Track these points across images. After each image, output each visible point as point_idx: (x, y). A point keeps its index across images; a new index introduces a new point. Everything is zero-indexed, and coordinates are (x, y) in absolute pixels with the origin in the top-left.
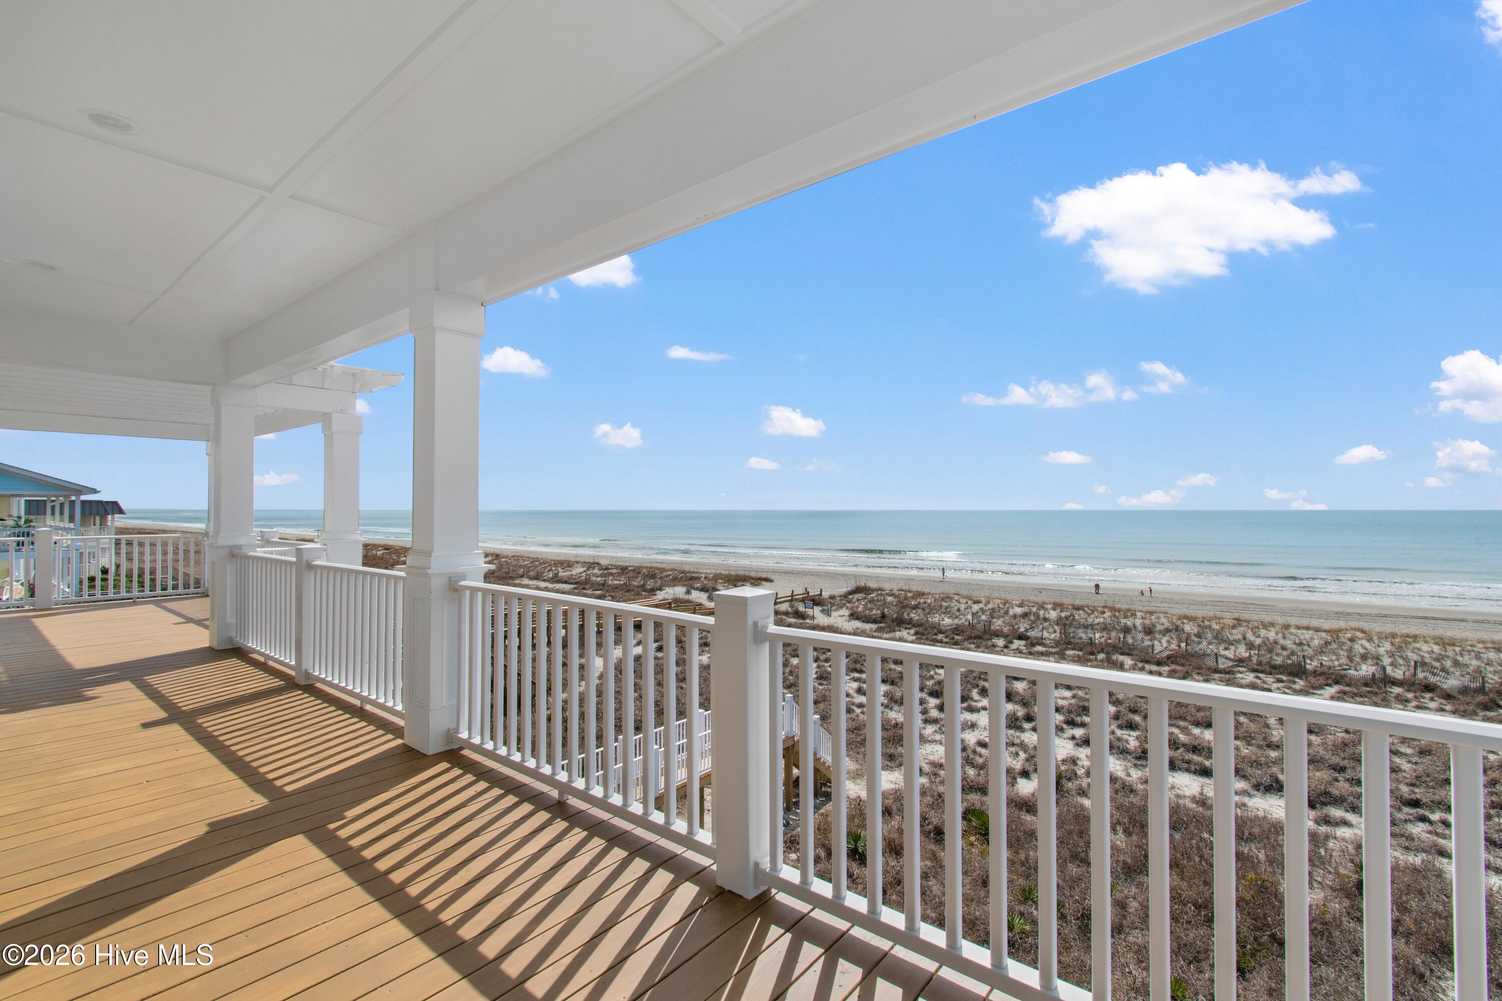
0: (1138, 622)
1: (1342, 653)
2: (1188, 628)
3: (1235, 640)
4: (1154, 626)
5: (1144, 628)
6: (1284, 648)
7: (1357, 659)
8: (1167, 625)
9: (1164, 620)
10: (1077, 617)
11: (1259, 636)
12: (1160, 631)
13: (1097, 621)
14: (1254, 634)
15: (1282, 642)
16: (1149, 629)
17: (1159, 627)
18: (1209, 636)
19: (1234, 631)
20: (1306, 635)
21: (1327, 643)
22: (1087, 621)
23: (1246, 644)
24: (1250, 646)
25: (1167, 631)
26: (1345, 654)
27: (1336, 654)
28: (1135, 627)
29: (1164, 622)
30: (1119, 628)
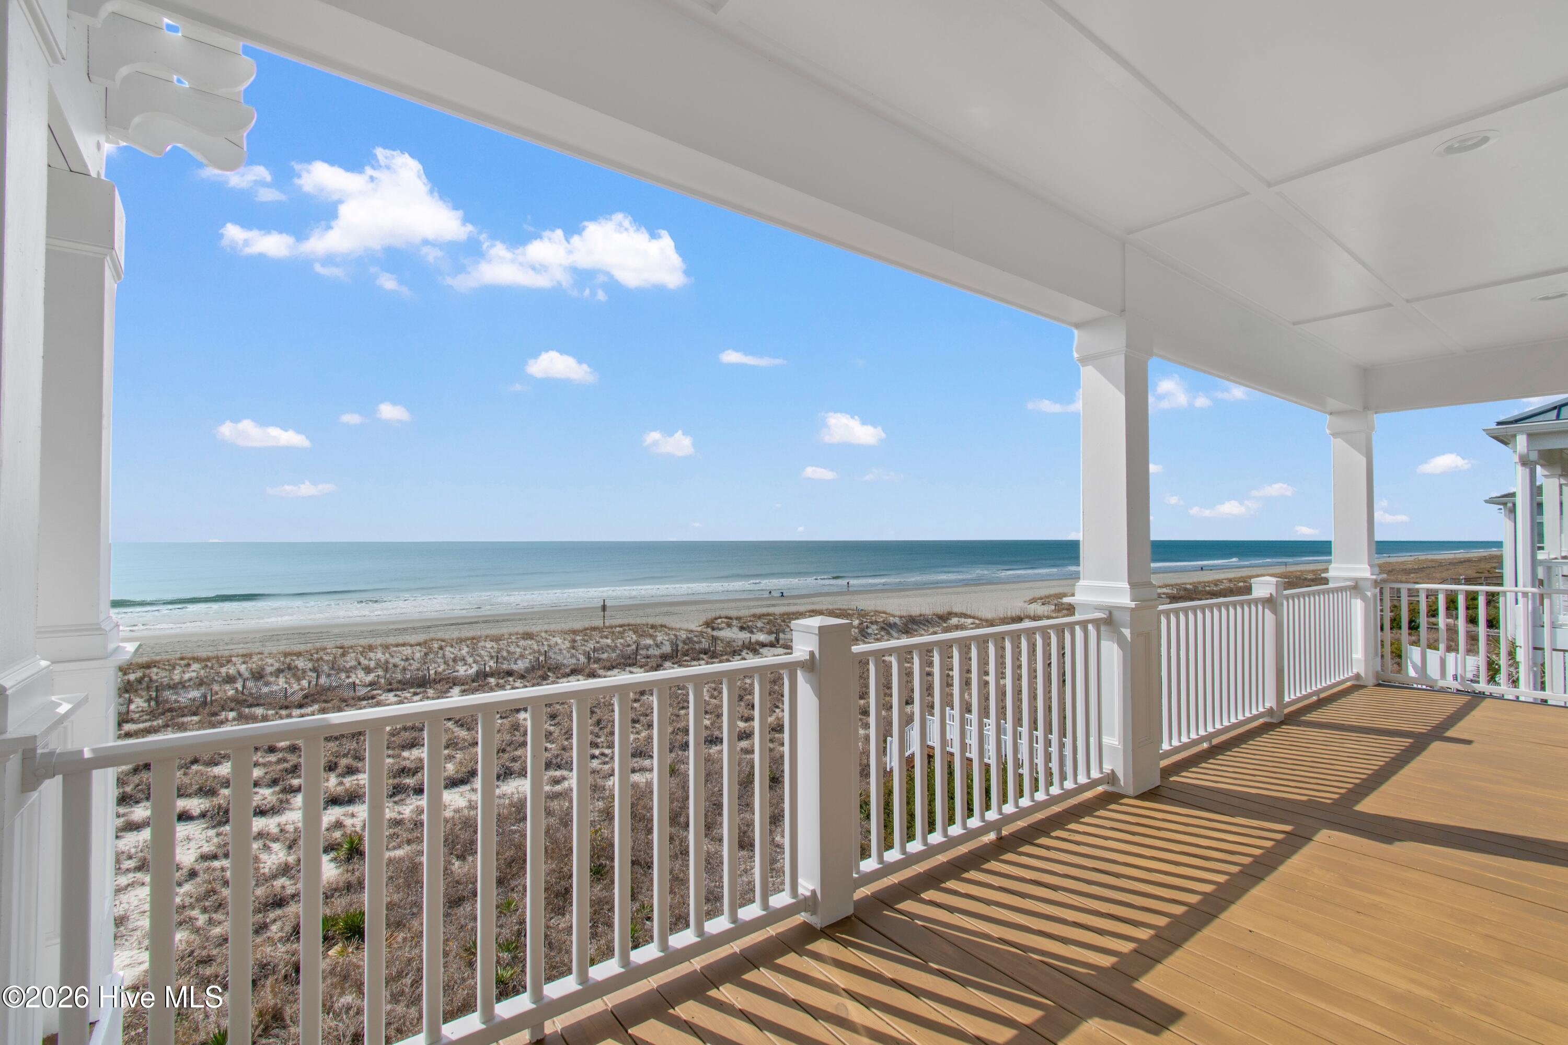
0: (243, 668)
1: (439, 660)
2: (301, 663)
3: (351, 667)
4: (263, 669)
5: (252, 673)
6: (395, 666)
7: (451, 663)
8: (277, 665)
9: (270, 661)
10: (155, 677)
11: (370, 659)
12: (271, 674)
13: (187, 676)
14: (365, 658)
15: (392, 661)
16: (259, 673)
17: (269, 669)
18: (326, 668)
19: (348, 658)
20: (407, 651)
21: (426, 654)
22: (172, 679)
23: (363, 669)
24: (368, 670)
25: (279, 671)
26: (442, 661)
27: (435, 663)
28: (240, 675)
29: (272, 665)
30: (220, 679)
